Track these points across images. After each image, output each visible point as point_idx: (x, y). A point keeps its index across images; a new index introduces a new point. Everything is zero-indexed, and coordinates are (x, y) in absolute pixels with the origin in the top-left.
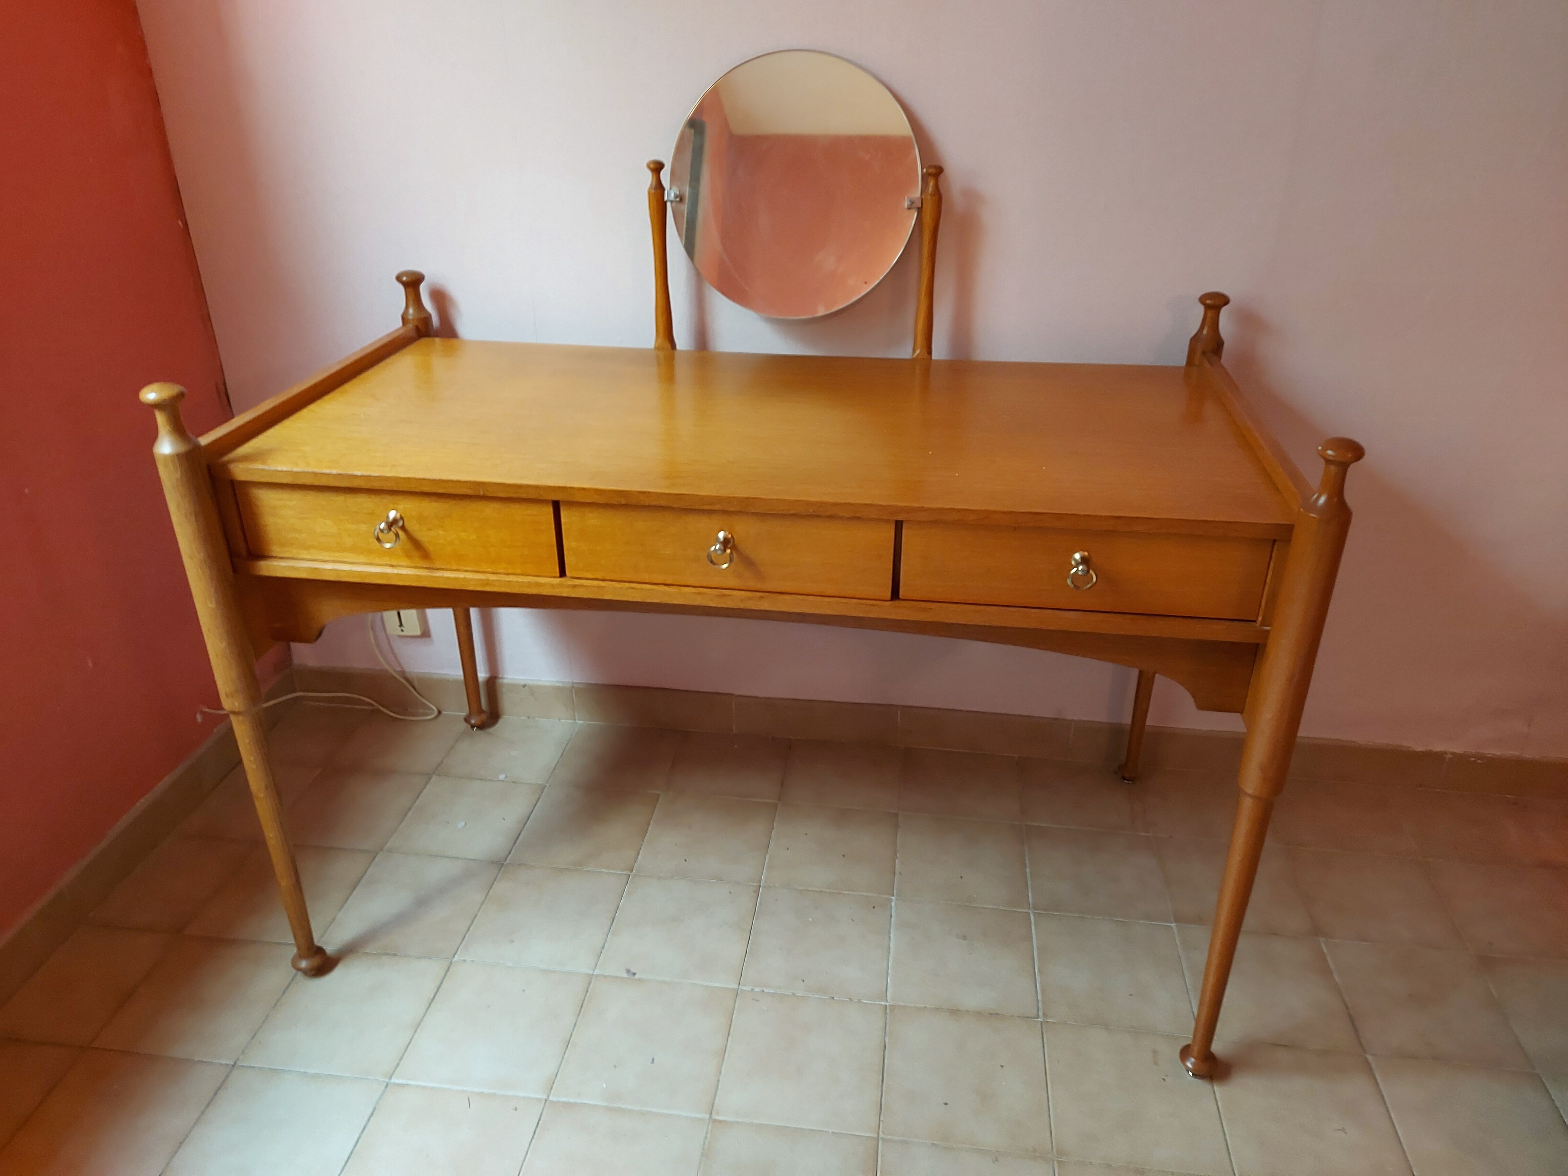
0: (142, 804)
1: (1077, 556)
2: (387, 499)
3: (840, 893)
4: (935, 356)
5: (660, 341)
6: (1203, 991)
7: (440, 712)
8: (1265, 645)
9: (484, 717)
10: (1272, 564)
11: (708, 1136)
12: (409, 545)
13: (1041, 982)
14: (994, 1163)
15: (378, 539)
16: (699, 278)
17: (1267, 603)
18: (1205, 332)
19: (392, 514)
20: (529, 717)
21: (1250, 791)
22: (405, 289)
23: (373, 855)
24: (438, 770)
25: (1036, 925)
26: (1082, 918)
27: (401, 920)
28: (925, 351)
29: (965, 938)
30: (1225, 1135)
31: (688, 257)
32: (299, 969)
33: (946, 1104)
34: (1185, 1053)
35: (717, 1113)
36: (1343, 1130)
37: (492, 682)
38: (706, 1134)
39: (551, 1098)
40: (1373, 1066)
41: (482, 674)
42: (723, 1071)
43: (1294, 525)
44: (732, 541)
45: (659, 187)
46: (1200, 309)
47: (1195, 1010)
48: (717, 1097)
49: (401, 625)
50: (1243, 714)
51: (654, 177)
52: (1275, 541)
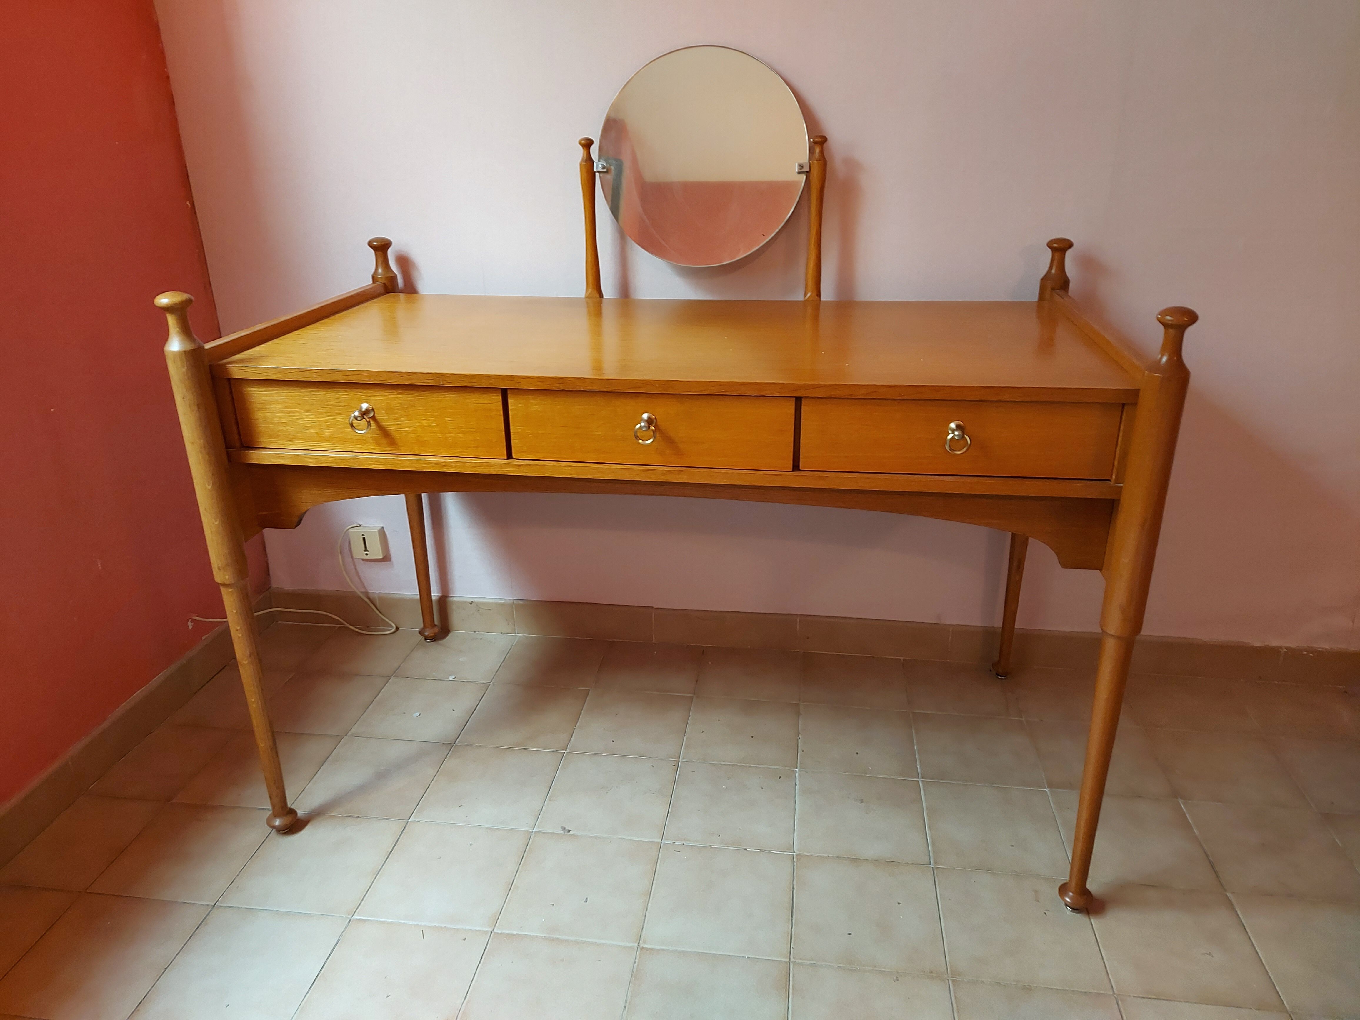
0: (139, 694)
1: (953, 425)
2: (360, 393)
3: (750, 767)
4: (823, 298)
5: (590, 291)
6: (1076, 839)
7: (397, 629)
8: (1119, 500)
9: (436, 630)
10: (1122, 428)
11: (637, 960)
12: (378, 434)
13: (931, 836)
14: (895, 982)
15: (352, 425)
16: (622, 236)
17: (1119, 462)
18: (1053, 271)
19: (365, 406)
20: (475, 632)
21: (1112, 632)
22: (375, 253)
23: (338, 739)
24: (396, 673)
25: (924, 790)
26: (966, 785)
27: (362, 789)
28: (815, 294)
29: (862, 801)
30: (1103, 959)
31: (613, 217)
32: (274, 827)
33: (850, 934)
34: (1063, 890)
35: (645, 942)
36: (1210, 954)
37: (444, 600)
38: (635, 959)
39: (495, 930)
40: (1234, 902)
41: (435, 594)
42: (649, 909)
43: (1140, 390)
44: (655, 421)
45: (589, 160)
46: (1049, 252)
47: (1070, 858)
48: (644, 929)
49: (366, 550)
50: (1103, 571)
51: (585, 152)
52: (1123, 405)
